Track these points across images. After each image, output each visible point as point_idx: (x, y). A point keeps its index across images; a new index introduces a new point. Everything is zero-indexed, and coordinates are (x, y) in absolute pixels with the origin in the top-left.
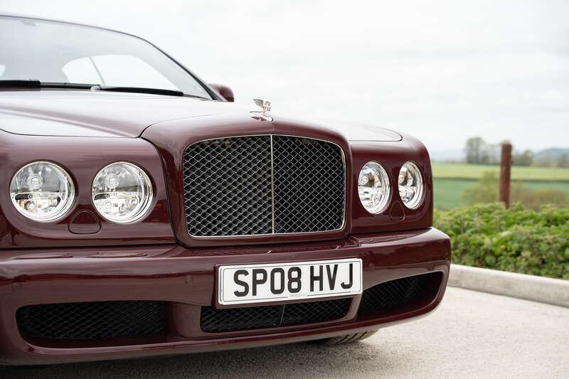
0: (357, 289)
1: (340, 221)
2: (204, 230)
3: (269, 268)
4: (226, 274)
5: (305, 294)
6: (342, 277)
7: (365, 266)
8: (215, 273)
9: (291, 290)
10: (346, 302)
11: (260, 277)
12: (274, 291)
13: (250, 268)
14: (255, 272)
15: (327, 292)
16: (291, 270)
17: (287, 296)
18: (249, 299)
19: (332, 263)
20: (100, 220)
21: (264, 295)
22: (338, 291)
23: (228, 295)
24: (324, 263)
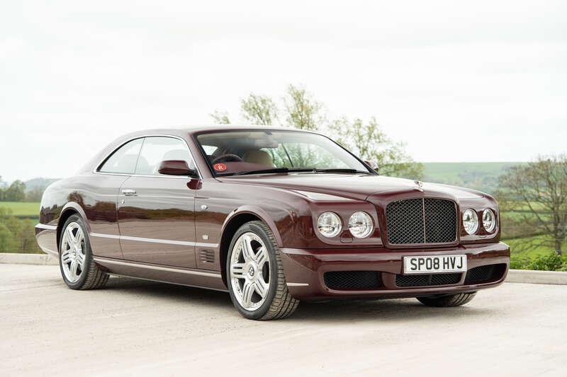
0: (465, 269)
1: (455, 238)
2: (395, 241)
3: (425, 258)
4: (407, 260)
5: (441, 270)
6: (458, 263)
7: (468, 258)
8: (402, 260)
9: (435, 268)
10: (460, 274)
11: (421, 262)
12: (428, 268)
13: (417, 258)
14: (420, 259)
15: (450, 270)
16: (435, 259)
17: (433, 271)
18: (417, 272)
19: (453, 257)
20: (352, 236)
21: (423, 270)
22: (456, 270)
23: (408, 270)
24: (449, 256)
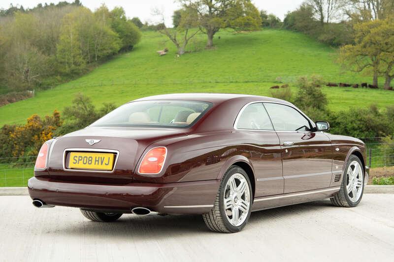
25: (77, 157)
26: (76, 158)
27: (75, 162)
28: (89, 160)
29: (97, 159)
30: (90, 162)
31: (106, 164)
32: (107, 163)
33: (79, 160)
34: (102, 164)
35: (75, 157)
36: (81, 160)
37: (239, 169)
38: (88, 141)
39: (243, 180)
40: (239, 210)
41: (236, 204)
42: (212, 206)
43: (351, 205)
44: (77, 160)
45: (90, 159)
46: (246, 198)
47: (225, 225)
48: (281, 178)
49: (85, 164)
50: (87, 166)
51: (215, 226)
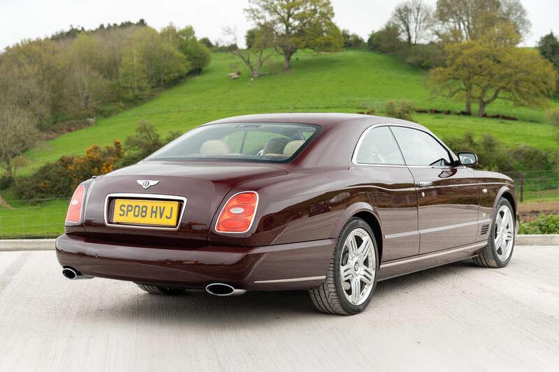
25: (124, 206)
26: (123, 208)
27: (122, 213)
28: (143, 211)
29: (154, 210)
30: (144, 214)
31: (167, 217)
32: (169, 216)
33: (128, 211)
34: (161, 217)
35: (122, 206)
36: (130, 211)
37: (361, 222)
38: (140, 182)
39: (366, 238)
40: (361, 281)
41: (357, 273)
42: (324, 277)
43: (500, 265)
44: (126, 211)
45: (144, 209)
46: (370, 264)
47: (342, 305)
48: (416, 233)
49: (137, 216)
50: (140, 220)
51: (327, 306)
